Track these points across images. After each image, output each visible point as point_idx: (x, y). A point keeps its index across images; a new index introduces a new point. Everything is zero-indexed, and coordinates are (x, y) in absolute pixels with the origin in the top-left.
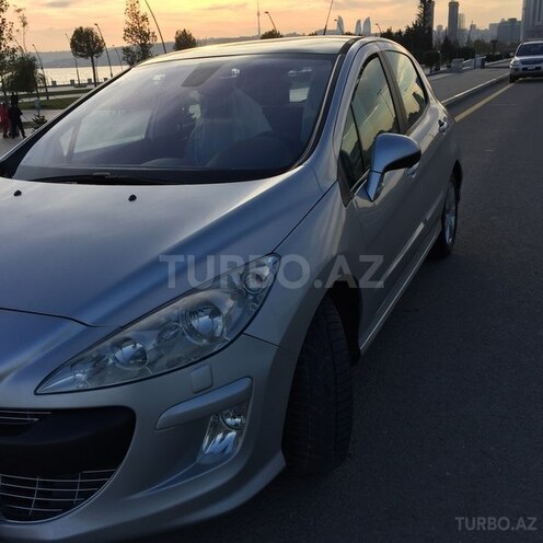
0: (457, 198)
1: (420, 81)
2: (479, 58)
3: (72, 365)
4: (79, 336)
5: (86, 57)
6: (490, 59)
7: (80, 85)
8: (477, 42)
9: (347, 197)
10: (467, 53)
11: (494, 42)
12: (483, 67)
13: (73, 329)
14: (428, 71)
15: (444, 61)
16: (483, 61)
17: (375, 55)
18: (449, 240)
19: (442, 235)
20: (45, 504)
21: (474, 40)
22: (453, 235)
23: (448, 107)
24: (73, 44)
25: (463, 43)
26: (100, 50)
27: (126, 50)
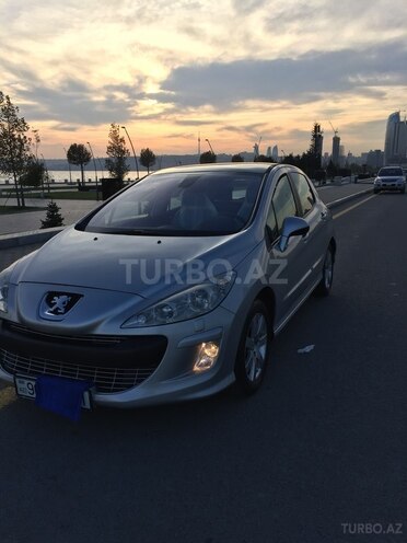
0: (333, 261)
1: (311, 190)
2: (353, 177)
3: (138, 316)
4: (140, 303)
5: (77, 164)
6: (361, 177)
7: (71, 183)
8: (353, 165)
9: (269, 248)
10: (345, 173)
11: (364, 166)
12: (356, 182)
13: (138, 299)
14: (317, 184)
15: (329, 177)
16: (356, 179)
17: (285, 175)
18: (327, 286)
19: (323, 281)
20: (119, 386)
21: (350, 163)
22: (330, 283)
23: (330, 208)
24: (69, 154)
25: (343, 166)
26: (88, 159)
27: (108, 161)
